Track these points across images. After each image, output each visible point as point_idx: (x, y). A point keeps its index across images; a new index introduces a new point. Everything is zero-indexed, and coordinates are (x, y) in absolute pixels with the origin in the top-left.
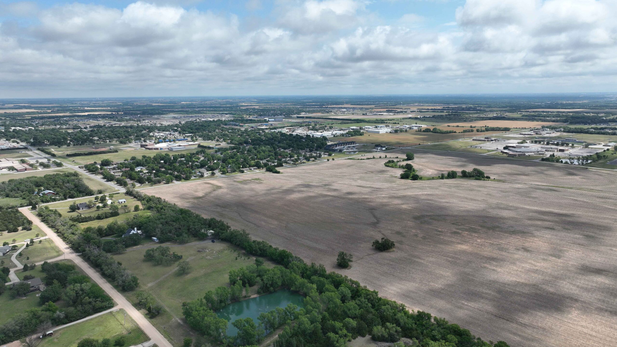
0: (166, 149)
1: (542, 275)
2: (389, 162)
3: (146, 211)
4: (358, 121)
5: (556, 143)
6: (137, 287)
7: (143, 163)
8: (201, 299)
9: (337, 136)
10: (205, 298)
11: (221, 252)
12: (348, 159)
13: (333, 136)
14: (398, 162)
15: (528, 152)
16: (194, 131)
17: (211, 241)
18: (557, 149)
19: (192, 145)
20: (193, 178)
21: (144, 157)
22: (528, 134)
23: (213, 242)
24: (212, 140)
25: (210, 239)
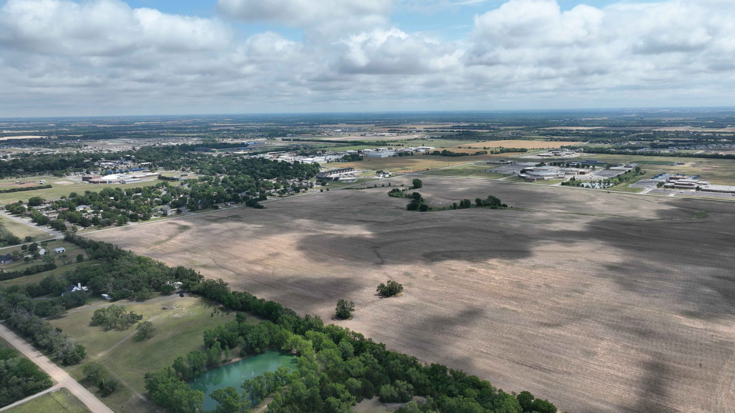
0: (116, 182)
1: (566, 314)
2: (394, 191)
3: (94, 261)
4: (355, 143)
5: (576, 164)
6: (83, 358)
7: (87, 201)
8: (169, 368)
9: (331, 162)
10: (173, 366)
11: (192, 307)
12: (346, 189)
13: (326, 162)
14: (403, 190)
15: (547, 176)
16: (153, 159)
17: (179, 295)
18: (577, 171)
19: (150, 176)
20: (153, 217)
21: (87, 193)
22: (546, 156)
23: (182, 296)
24: (176, 170)
25: (177, 293)
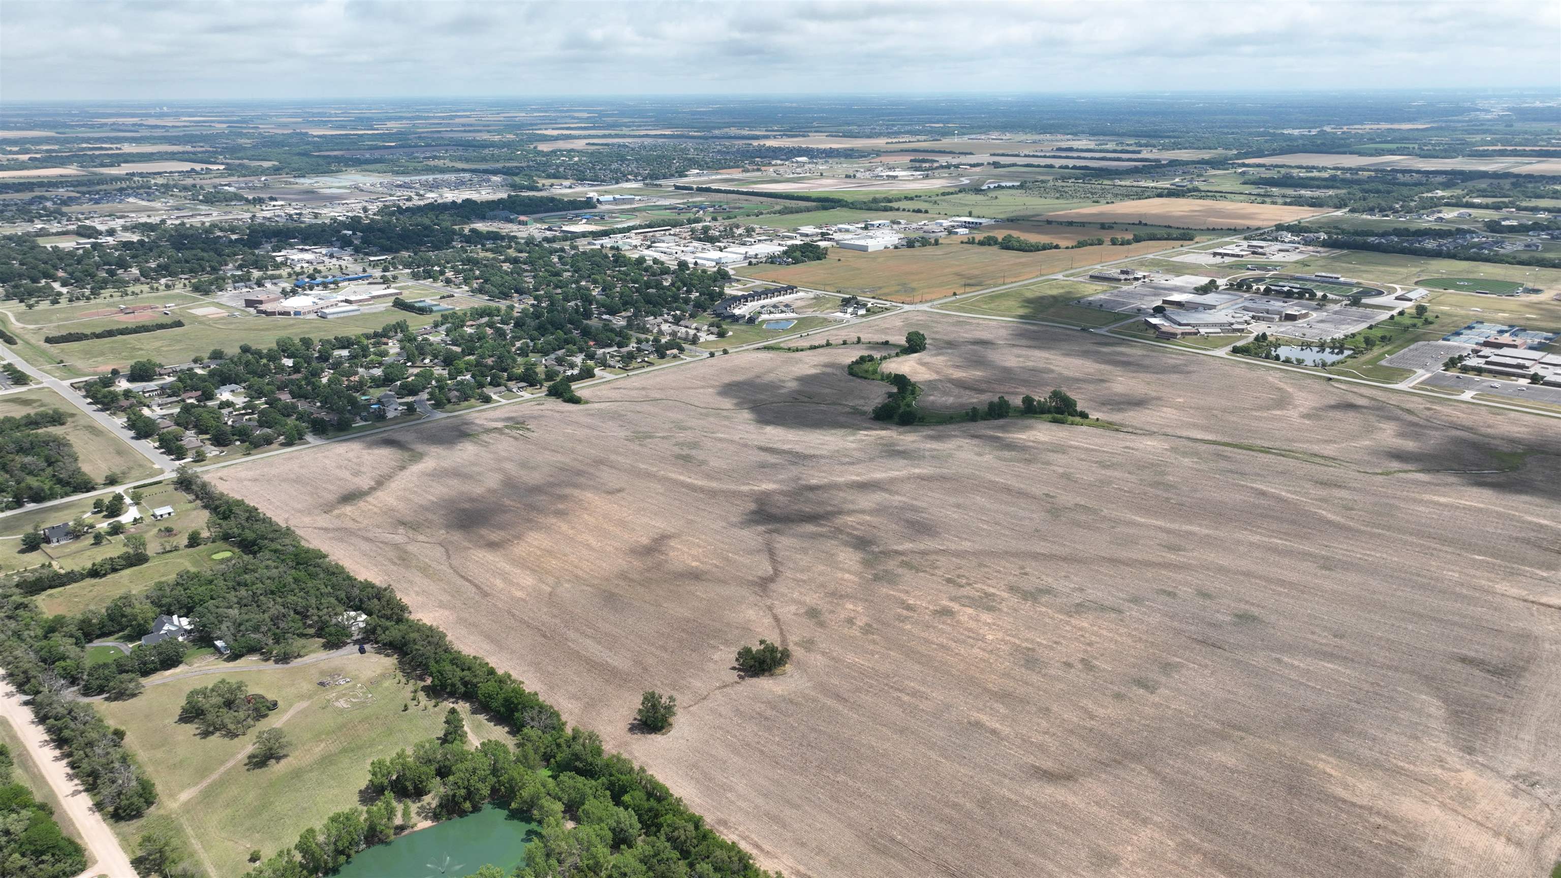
0: (309, 312)
2: (862, 359)
3: (215, 545)
4: (827, 203)
5: (1286, 289)
6: (149, 803)
7: (240, 371)
8: (289, 851)
9: (758, 263)
10: (296, 847)
11: (373, 683)
12: (765, 348)
13: (745, 264)
14: (882, 359)
15: (1207, 325)
16: (396, 244)
17: (357, 647)
18: (1279, 313)
19: (379, 297)
20: (357, 426)
21: (245, 350)
22: (1233, 255)
23: (362, 651)
24: (435, 280)
25: (356, 642)
